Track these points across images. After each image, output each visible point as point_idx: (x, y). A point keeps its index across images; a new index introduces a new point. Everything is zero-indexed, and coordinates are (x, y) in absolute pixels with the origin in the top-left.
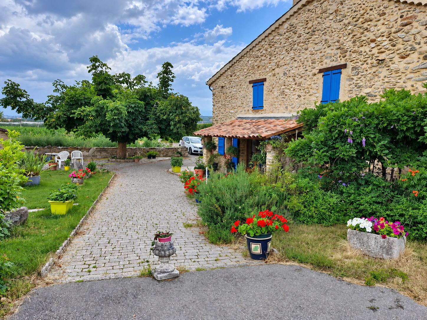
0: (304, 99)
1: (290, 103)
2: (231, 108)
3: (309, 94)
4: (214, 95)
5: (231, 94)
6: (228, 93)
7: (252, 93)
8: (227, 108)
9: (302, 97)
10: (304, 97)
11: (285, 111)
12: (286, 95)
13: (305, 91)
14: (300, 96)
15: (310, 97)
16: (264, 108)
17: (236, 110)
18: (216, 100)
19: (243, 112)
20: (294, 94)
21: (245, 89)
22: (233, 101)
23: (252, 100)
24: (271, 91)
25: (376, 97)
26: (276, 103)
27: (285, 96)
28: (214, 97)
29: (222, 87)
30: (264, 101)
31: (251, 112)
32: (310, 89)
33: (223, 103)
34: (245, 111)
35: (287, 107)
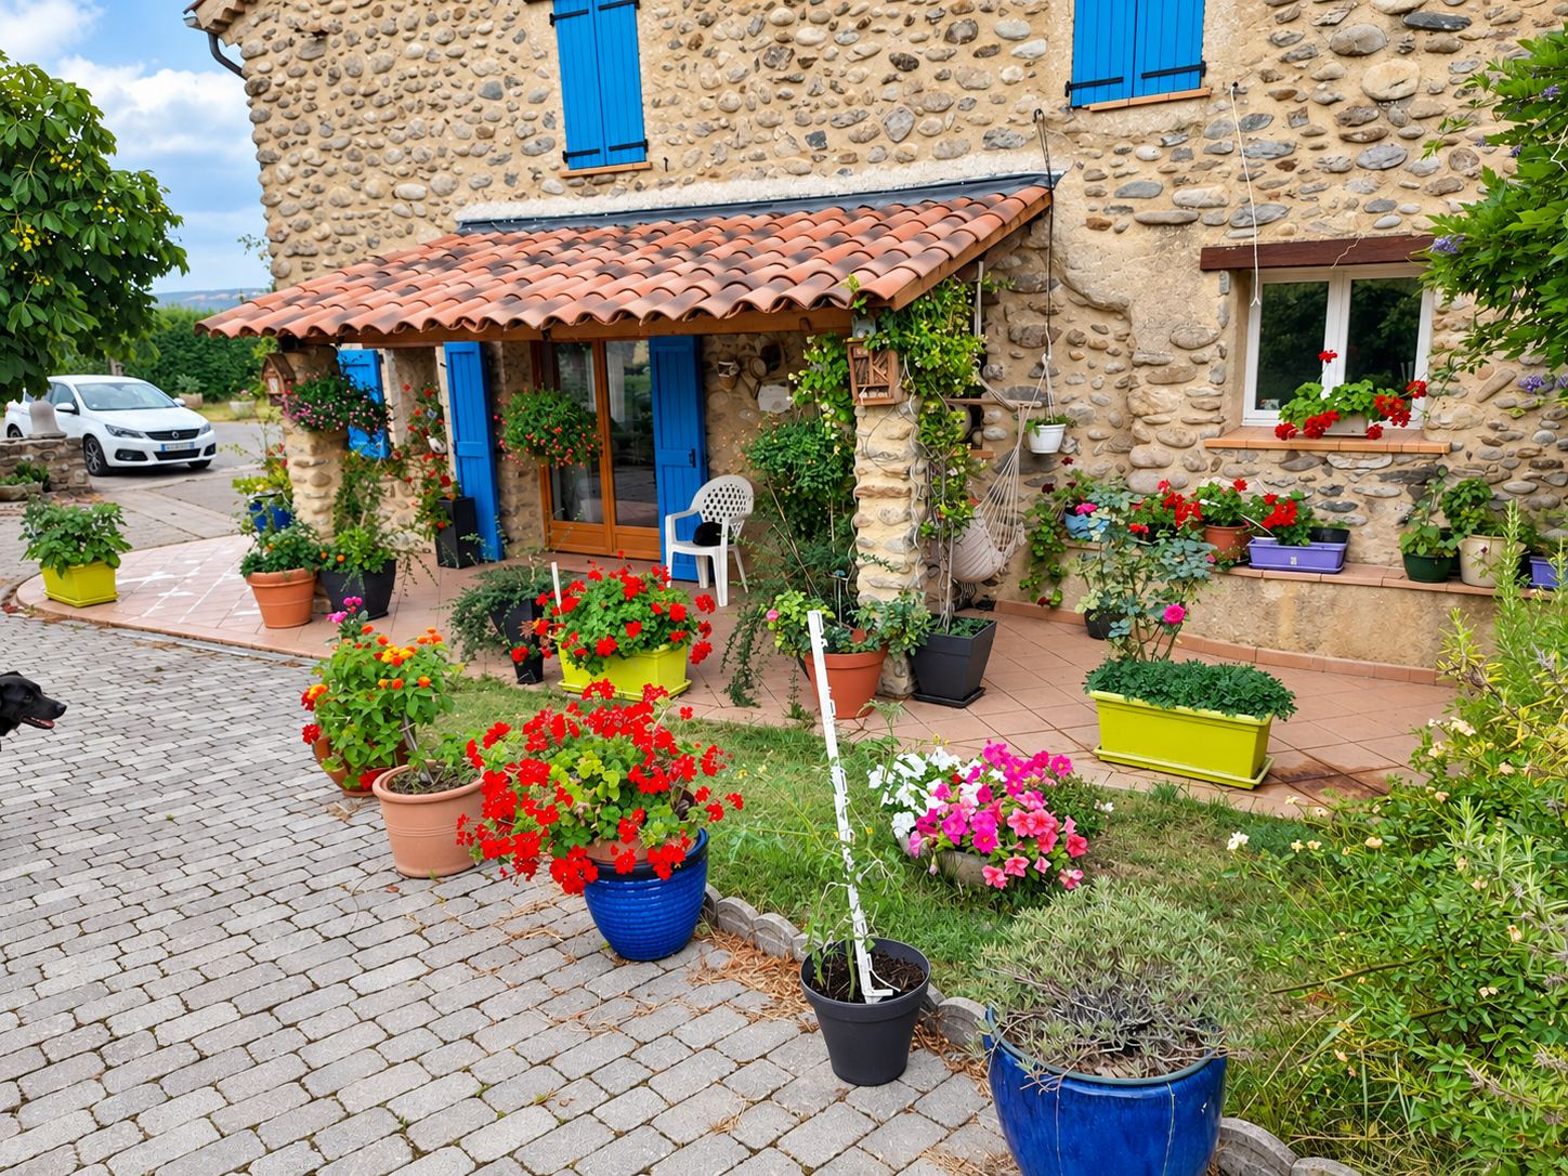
0: (939, 78)
1: (843, 110)
2: (402, 168)
3: (976, 46)
4: (255, 91)
5: (393, 76)
6: (368, 75)
7: (553, 65)
8: (368, 171)
9: (926, 72)
10: (938, 68)
11: (805, 163)
12: (806, 64)
13: (942, 26)
14: (906, 64)
15: (981, 62)
16: (655, 156)
17: (439, 179)
18: (277, 122)
19: (499, 186)
20: (864, 47)
21: (492, 40)
22: (415, 121)
23: (556, 104)
24: (696, 44)
25: (1468, 32)
26: (740, 120)
27: (794, 70)
28: (261, 106)
29: (320, 35)
30: (648, 111)
31: (551, 181)
32: (977, 15)
33: (340, 138)
34: (510, 180)
35: (818, 139)
